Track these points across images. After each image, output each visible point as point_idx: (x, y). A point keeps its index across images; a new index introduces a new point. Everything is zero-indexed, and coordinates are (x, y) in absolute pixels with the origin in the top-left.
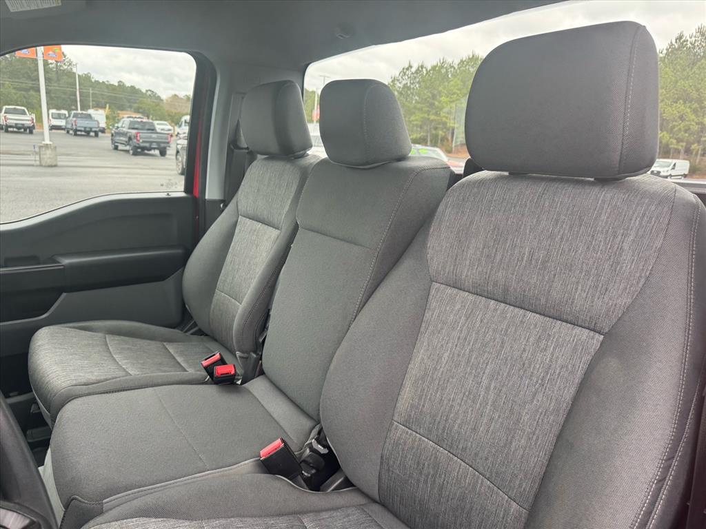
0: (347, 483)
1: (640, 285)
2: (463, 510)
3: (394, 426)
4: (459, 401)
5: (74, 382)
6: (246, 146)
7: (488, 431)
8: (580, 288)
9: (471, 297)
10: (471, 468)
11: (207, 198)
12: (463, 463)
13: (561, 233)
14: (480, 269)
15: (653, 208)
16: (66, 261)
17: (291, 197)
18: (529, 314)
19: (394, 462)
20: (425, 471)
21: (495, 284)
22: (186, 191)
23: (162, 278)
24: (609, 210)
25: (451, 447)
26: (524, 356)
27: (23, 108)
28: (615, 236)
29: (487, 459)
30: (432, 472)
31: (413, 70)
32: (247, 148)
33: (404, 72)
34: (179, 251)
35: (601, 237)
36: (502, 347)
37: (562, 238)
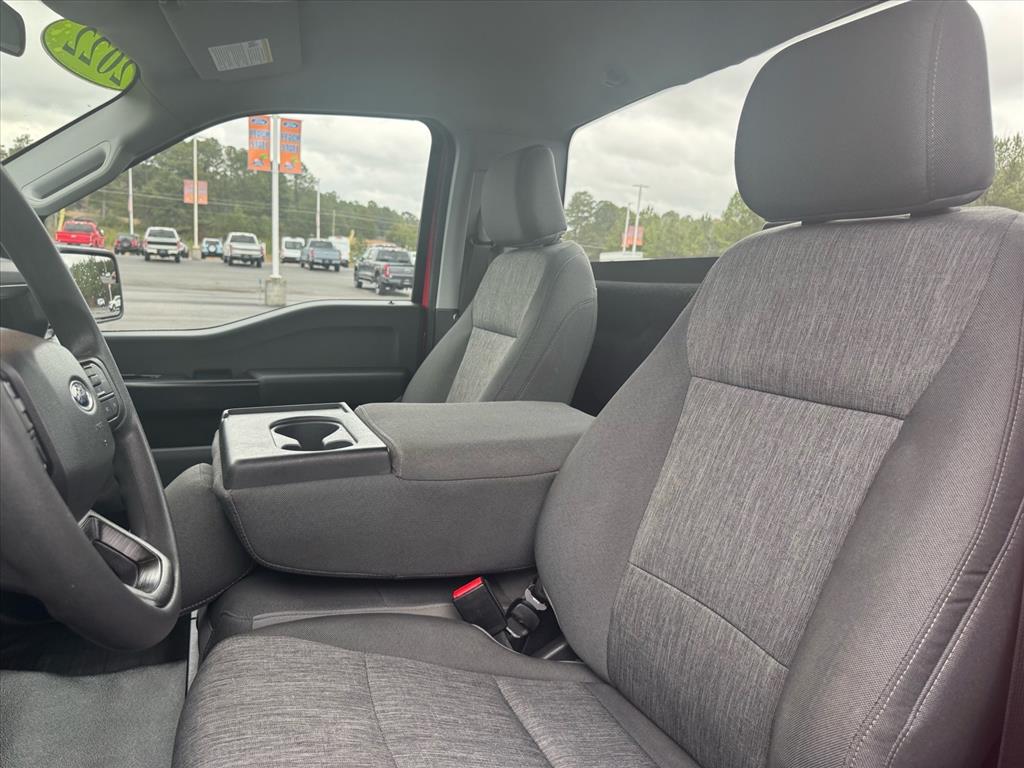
0: (570, 654)
1: (952, 344)
2: (709, 678)
3: (630, 569)
4: (714, 530)
6: (489, 240)
7: (747, 567)
8: (876, 360)
9: (741, 392)
10: (723, 620)
11: (437, 307)
12: (713, 614)
13: (857, 289)
14: (753, 352)
15: (977, 239)
16: (262, 377)
17: (533, 293)
18: (813, 406)
19: (626, 620)
20: (665, 630)
21: (771, 370)
22: (413, 300)
24: (919, 253)
25: (700, 593)
26: (801, 462)
27: (252, 235)
28: (924, 284)
29: (743, 603)
30: (674, 630)
32: (491, 243)
34: (399, 374)
35: (906, 288)
36: (774, 452)
37: (858, 296)
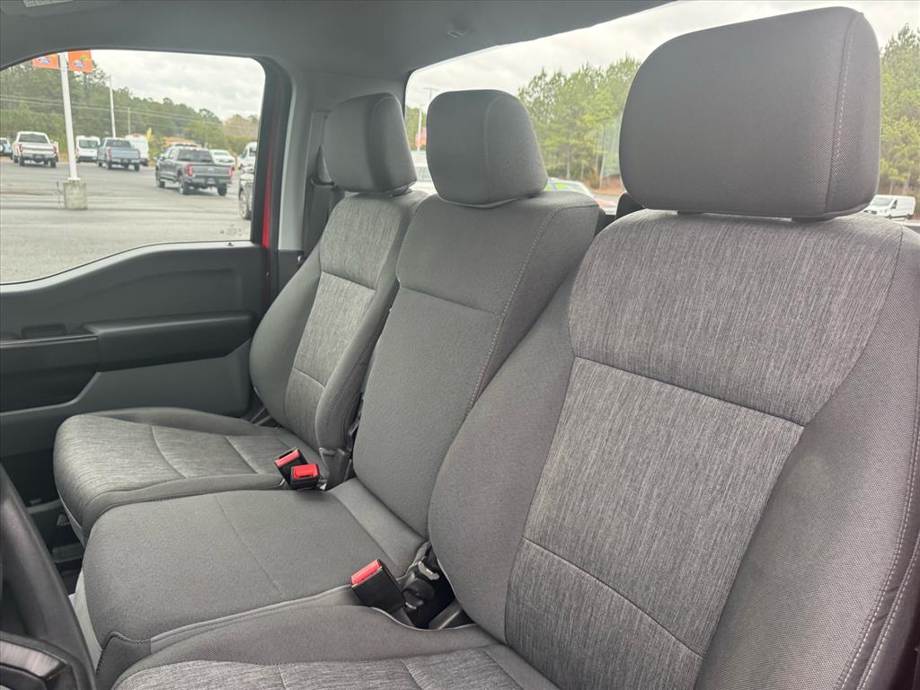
0: (464, 619)
1: (854, 360)
2: (616, 654)
3: (525, 545)
4: (610, 513)
5: (113, 487)
6: (330, 180)
7: (649, 552)
8: (772, 364)
9: (627, 377)
10: (626, 601)
11: (280, 248)
12: (616, 594)
13: (748, 290)
14: (639, 339)
15: (872, 257)
16: (100, 331)
17: (389, 247)
18: (704, 399)
19: (525, 592)
20: (566, 604)
21: (659, 360)
22: (253, 240)
23: (223, 352)
24: (812, 261)
25: (600, 572)
26: (698, 454)
27: (43, 134)
28: (820, 296)
29: (647, 588)
30: (575, 606)
31: (548, 79)
32: (332, 183)
33: (535, 82)
34: (244, 318)
35: (801, 297)
36: (668, 441)
37: (748, 298)
